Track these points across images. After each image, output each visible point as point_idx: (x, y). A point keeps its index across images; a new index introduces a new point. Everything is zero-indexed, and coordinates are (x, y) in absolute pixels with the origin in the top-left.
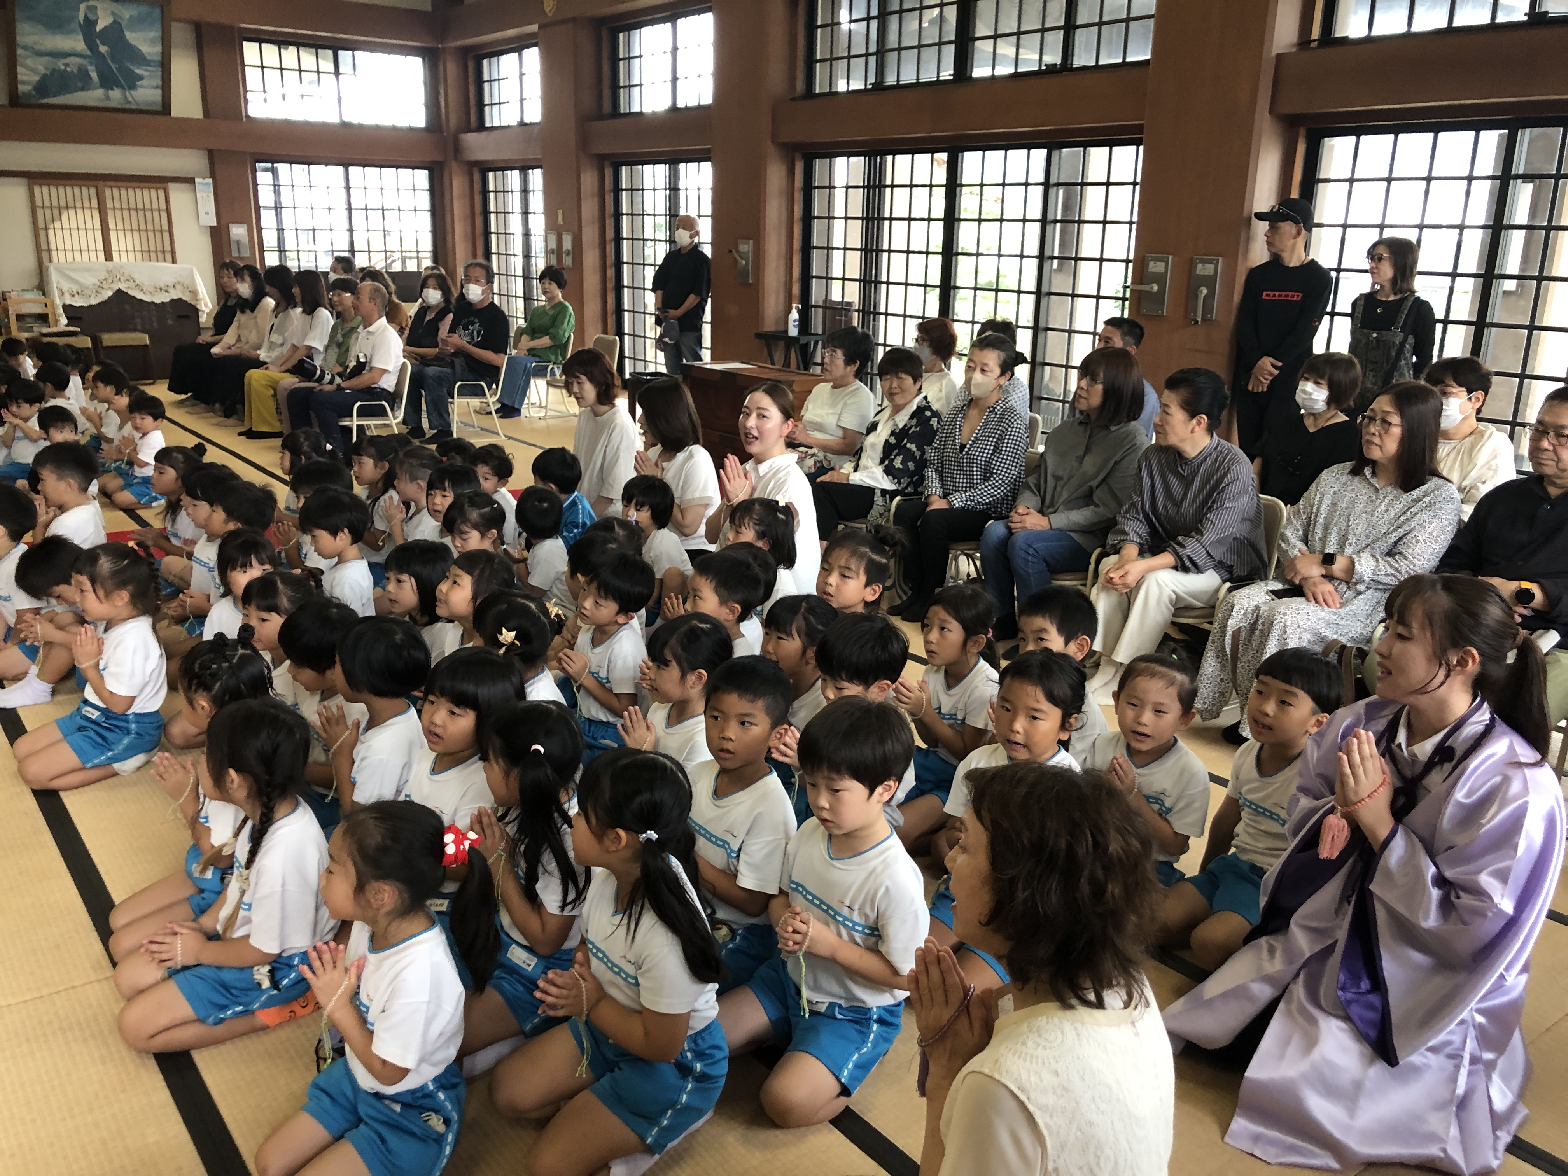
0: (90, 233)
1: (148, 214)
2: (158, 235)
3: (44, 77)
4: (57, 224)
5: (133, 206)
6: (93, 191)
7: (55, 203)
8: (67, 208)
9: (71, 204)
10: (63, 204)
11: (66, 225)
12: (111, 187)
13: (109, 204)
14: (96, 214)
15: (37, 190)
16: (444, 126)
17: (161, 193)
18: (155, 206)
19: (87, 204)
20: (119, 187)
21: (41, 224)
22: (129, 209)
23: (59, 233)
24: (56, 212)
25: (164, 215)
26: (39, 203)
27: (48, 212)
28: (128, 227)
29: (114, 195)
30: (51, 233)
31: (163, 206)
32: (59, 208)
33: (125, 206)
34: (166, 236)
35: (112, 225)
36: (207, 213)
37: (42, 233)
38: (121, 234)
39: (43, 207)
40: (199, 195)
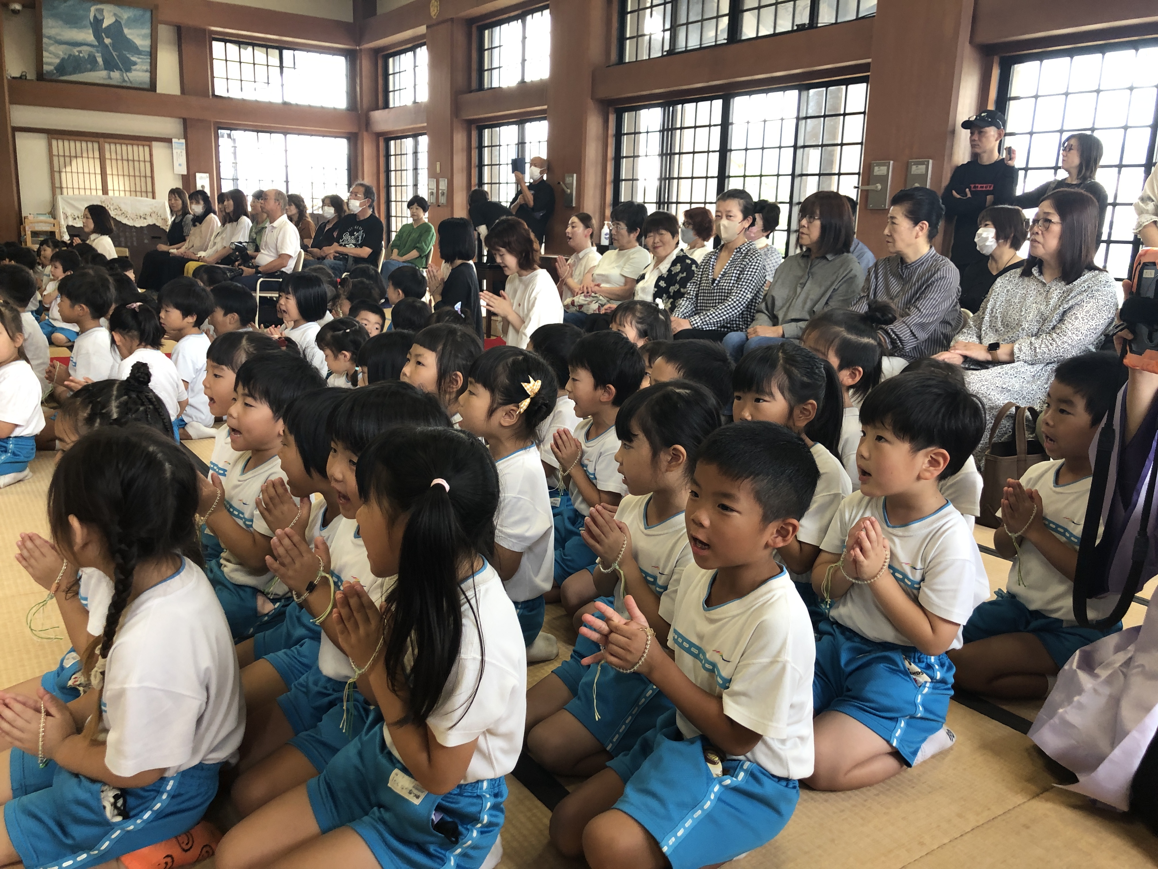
0: (93, 176)
1: (136, 163)
2: (143, 179)
3: (63, 60)
4: (68, 169)
5: (125, 157)
6: (96, 145)
7: (67, 154)
8: (76, 157)
9: (79, 154)
10: (73, 154)
11: (74, 170)
12: (109, 143)
13: (108, 156)
14: (98, 163)
15: (54, 142)
16: (359, 106)
17: (147, 149)
18: (142, 158)
19: (91, 155)
20: (115, 144)
21: (56, 168)
22: (122, 160)
23: (69, 175)
24: (67, 159)
25: (148, 165)
26: (55, 152)
27: (62, 159)
28: (120, 173)
29: (111, 149)
30: (63, 175)
31: (148, 158)
32: (70, 157)
33: (119, 157)
34: (149, 180)
35: (109, 171)
36: (180, 165)
37: (57, 175)
38: (115, 178)
40: (175, 151)
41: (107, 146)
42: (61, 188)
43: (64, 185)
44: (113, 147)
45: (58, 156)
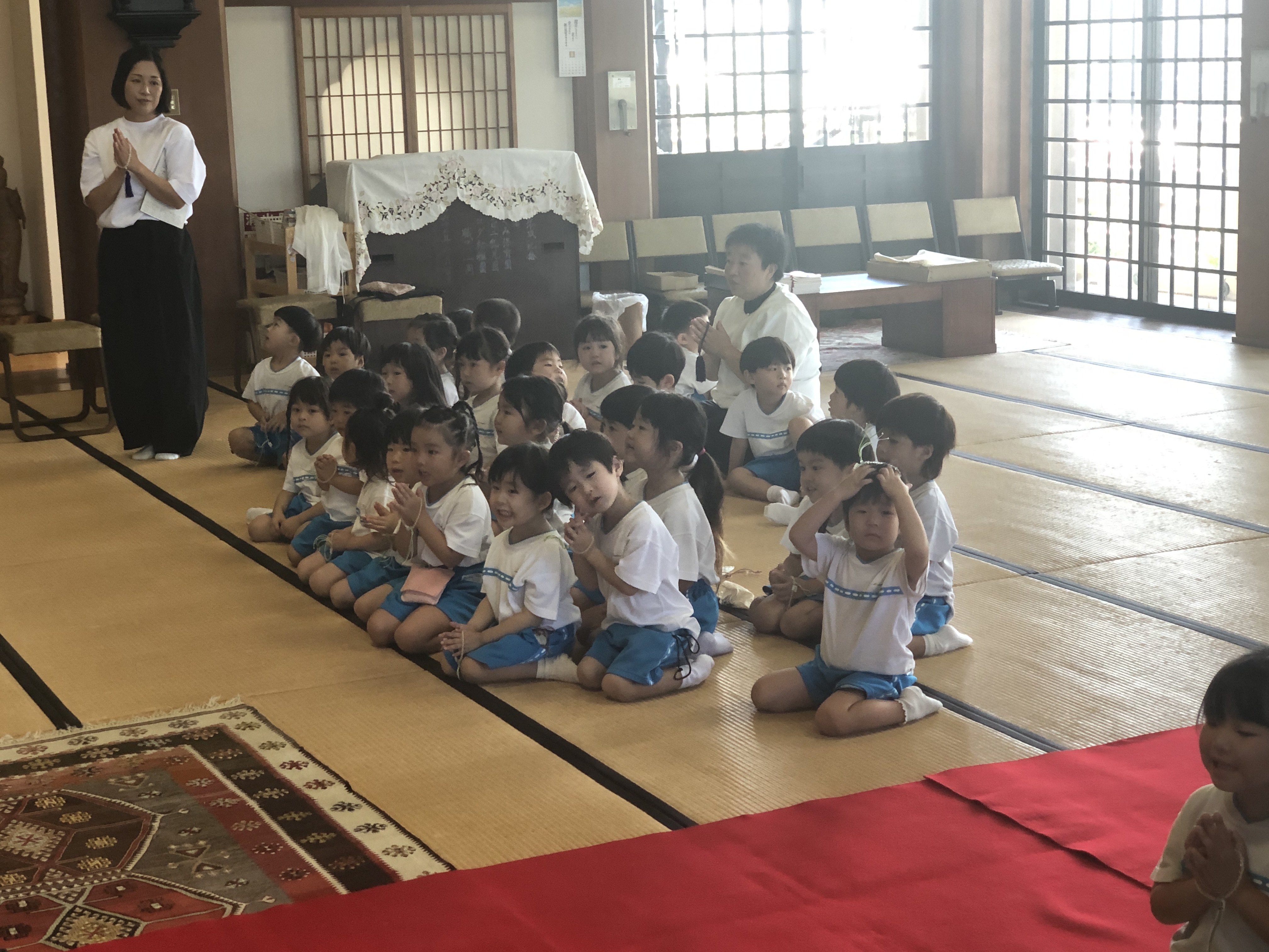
0: (385, 100)
1: (477, 60)
2: (490, 97)
4: (335, 89)
5: (453, 49)
6: (393, 24)
7: (332, 51)
8: (351, 58)
9: (356, 51)
10: (344, 51)
11: (347, 90)
12: (422, 16)
13: (417, 48)
14: (396, 64)
15: (305, 25)
17: (500, 21)
18: (488, 48)
19: (382, 51)
20: (434, 15)
21: (309, 90)
22: (448, 54)
23: (336, 102)
24: (333, 64)
25: (501, 60)
26: (307, 51)
27: (320, 64)
28: (444, 88)
29: (424, 31)
30: (324, 102)
31: (501, 46)
32: (339, 57)
33: (441, 49)
34: (503, 98)
35: (419, 87)
36: (572, 54)
37: (309, 105)
38: (433, 99)
39: (314, 58)
40: (561, 21)
41: (416, 23)
42: (319, 136)
43: (326, 130)
44: (428, 23)
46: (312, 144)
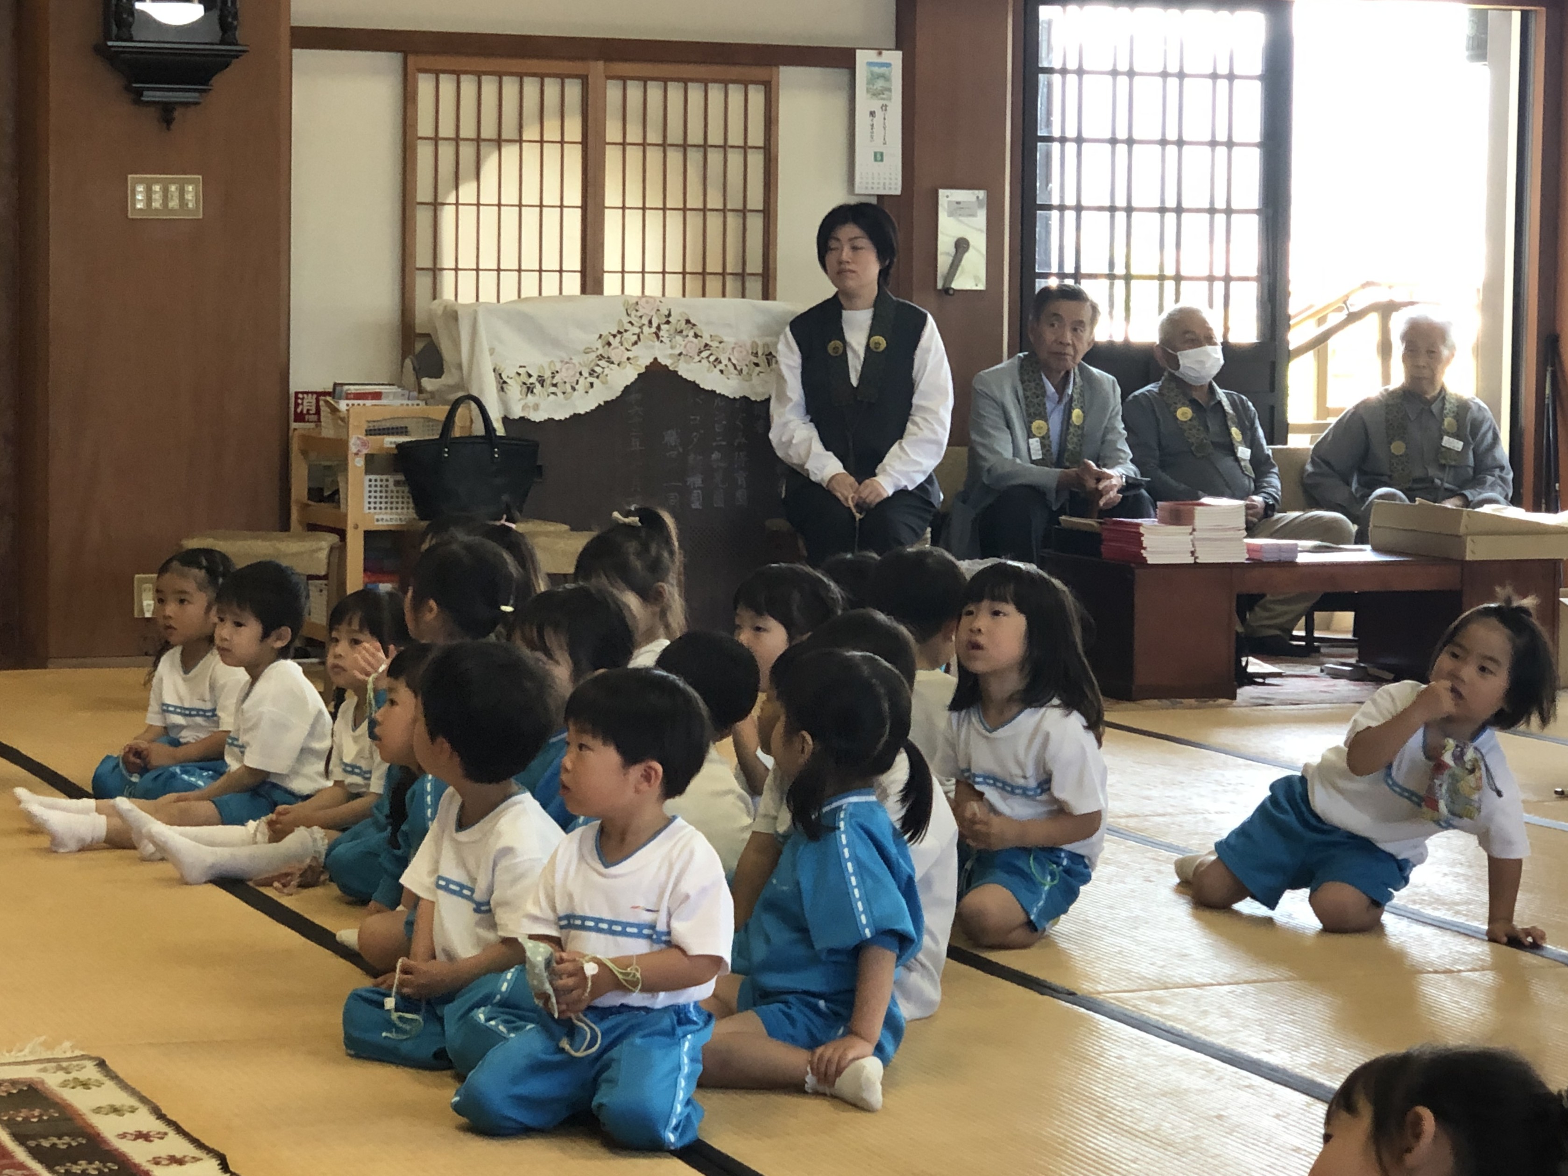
0: (551, 216)
1: (715, 158)
2: (733, 221)
4: (467, 191)
5: (675, 136)
6: (573, 90)
7: (469, 130)
8: (499, 142)
9: (509, 131)
10: (489, 131)
11: (489, 195)
12: (624, 79)
13: (613, 133)
14: (574, 156)
15: (425, 86)
17: (756, 96)
18: (735, 139)
19: (552, 132)
20: (645, 80)
21: (423, 193)
22: (664, 145)
23: (467, 214)
25: (756, 160)
26: (424, 128)
27: (446, 151)
28: (655, 199)
29: (626, 106)
30: (447, 214)
31: (756, 137)
32: (478, 140)
33: (654, 137)
34: (755, 223)
35: (612, 197)
36: (879, 157)
37: (423, 217)
38: (634, 218)
41: (613, 91)
42: (435, 271)
43: (447, 261)
44: (634, 91)
45: (436, 140)
46: (422, 283)
